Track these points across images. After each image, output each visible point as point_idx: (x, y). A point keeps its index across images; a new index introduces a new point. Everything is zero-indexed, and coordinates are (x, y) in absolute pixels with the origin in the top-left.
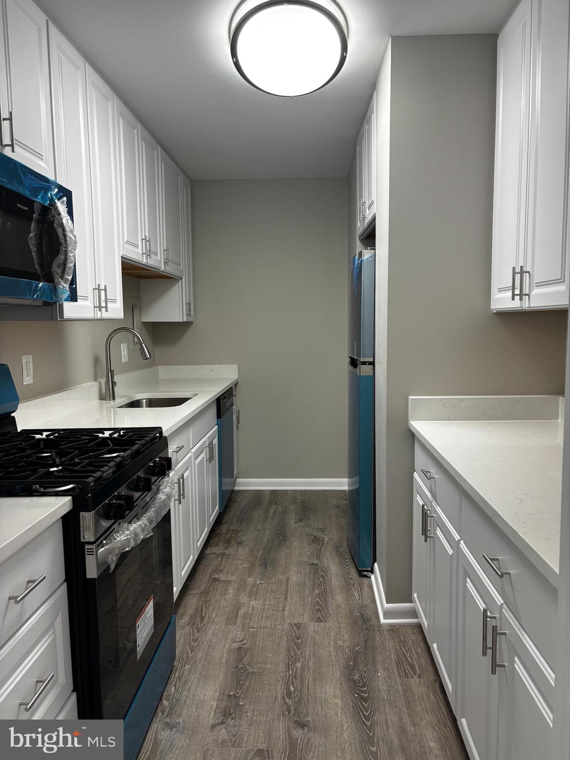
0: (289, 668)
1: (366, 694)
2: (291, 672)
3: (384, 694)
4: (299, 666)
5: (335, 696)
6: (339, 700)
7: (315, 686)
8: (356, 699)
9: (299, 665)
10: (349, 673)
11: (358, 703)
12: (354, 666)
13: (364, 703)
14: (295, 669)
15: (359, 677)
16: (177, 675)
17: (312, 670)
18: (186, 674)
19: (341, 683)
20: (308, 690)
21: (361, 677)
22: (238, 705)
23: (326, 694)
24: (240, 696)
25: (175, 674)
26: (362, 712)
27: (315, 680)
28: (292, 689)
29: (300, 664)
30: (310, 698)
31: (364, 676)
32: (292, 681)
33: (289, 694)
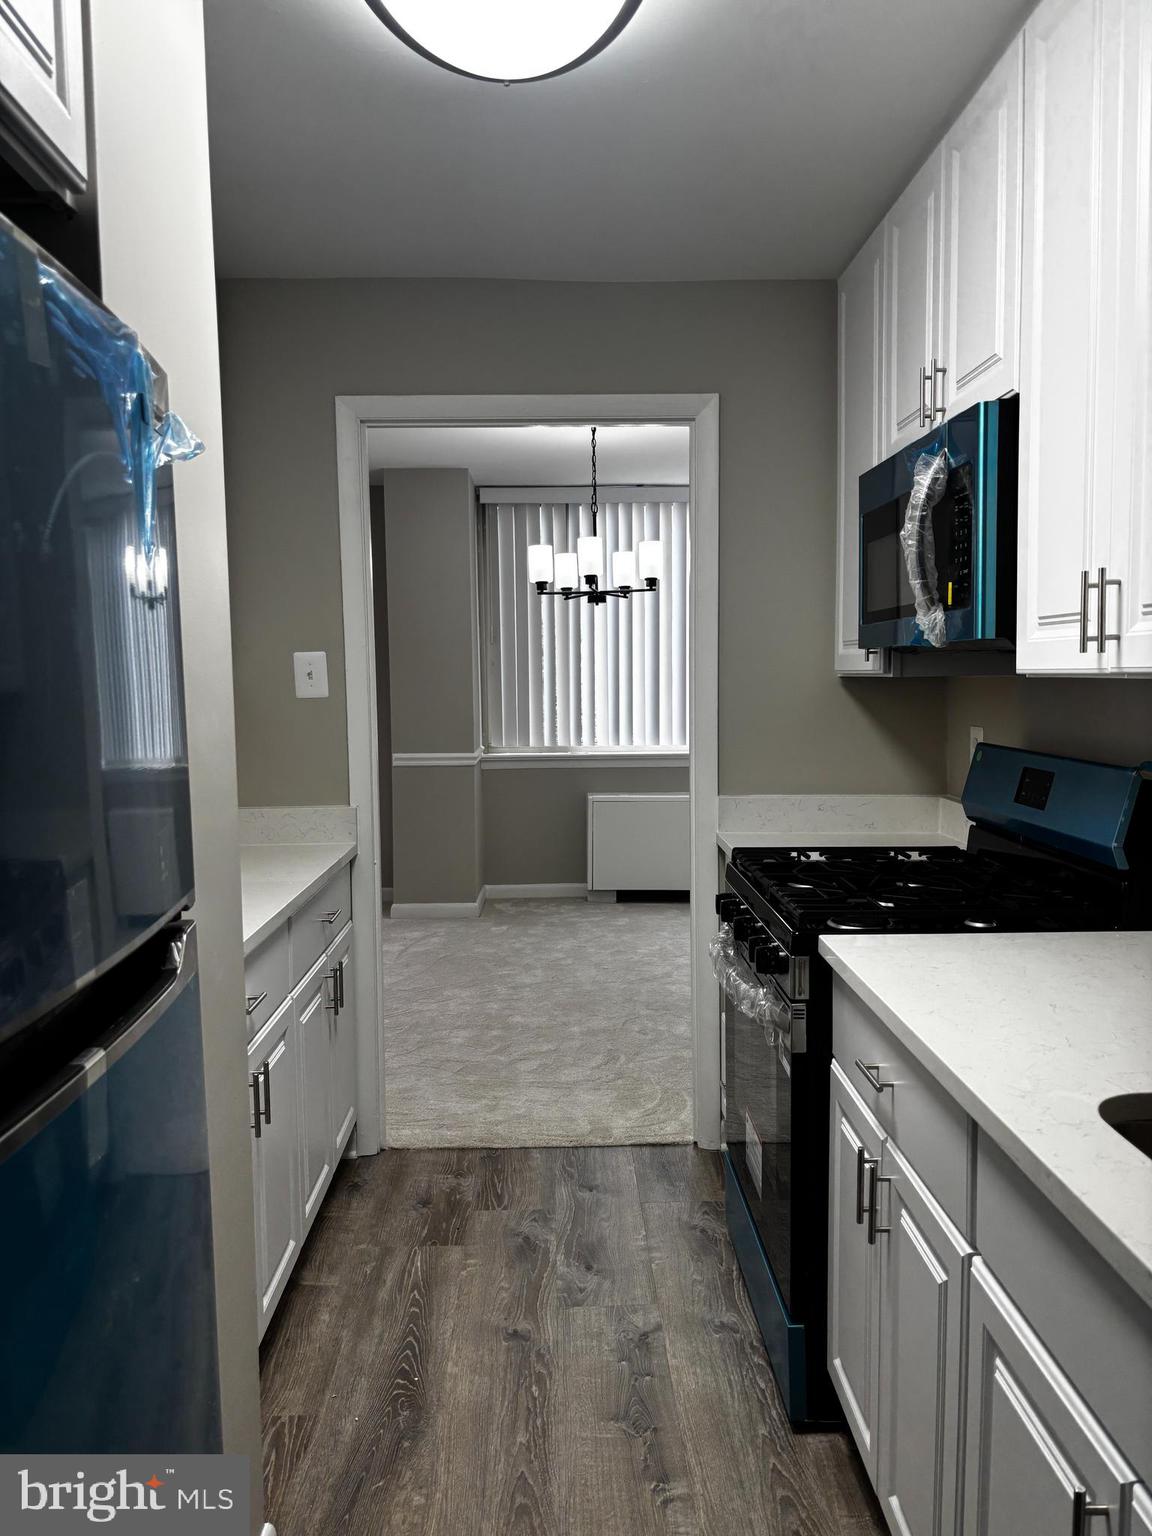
0: (544, 1431)
1: (398, 1383)
2: (539, 1421)
3: (364, 1383)
4: (520, 1435)
5: (456, 1377)
6: (449, 1370)
7: (491, 1396)
8: (419, 1372)
9: (521, 1438)
10: (418, 1421)
11: (418, 1368)
12: (403, 1438)
13: (407, 1367)
14: (530, 1428)
15: (400, 1415)
16: (774, 1413)
17: (495, 1427)
18: (756, 1415)
19: (439, 1400)
20: (505, 1388)
21: (396, 1414)
22: (629, 1360)
23: (471, 1382)
24: (631, 1377)
25: (778, 1413)
26: (414, 1355)
27: (490, 1408)
28: (534, 1388)
29: (519, 1440)
30: (502, 1374)
31: (389, 1418)
32: (536, 1404)
33: (540, 1380)
